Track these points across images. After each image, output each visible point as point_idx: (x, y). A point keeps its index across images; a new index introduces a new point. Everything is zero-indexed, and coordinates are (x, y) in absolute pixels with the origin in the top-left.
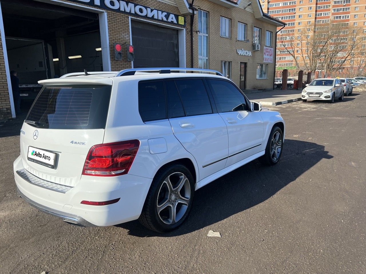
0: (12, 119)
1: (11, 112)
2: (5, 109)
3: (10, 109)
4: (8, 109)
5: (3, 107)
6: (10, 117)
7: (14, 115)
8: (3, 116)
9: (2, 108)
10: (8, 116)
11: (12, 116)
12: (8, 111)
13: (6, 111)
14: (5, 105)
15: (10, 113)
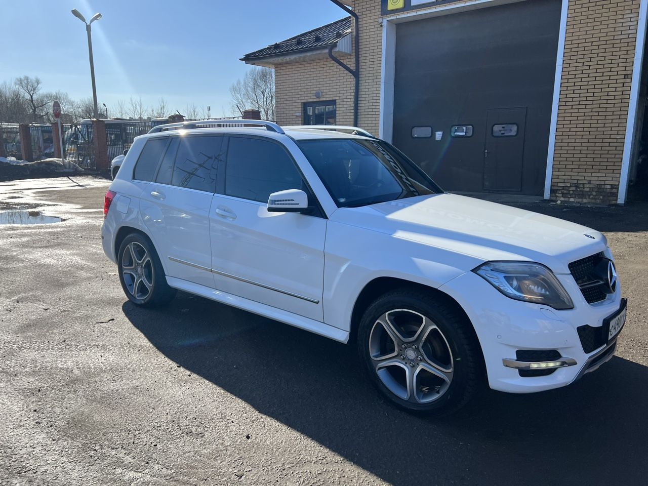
0: (617, 205)
1: (618, 193)
2: (609, 187)
3: (616, 187)
4: (613, 187)
5: (606, 182)
6: (614, 202)
7: (621, 199)
8: (601, 197)
9: (604, 183)
10: (611, 198)
11: (617, 200)
12: (614, 190)
13: (608, 190)
14: (611, 179)
15: (616, 195)
